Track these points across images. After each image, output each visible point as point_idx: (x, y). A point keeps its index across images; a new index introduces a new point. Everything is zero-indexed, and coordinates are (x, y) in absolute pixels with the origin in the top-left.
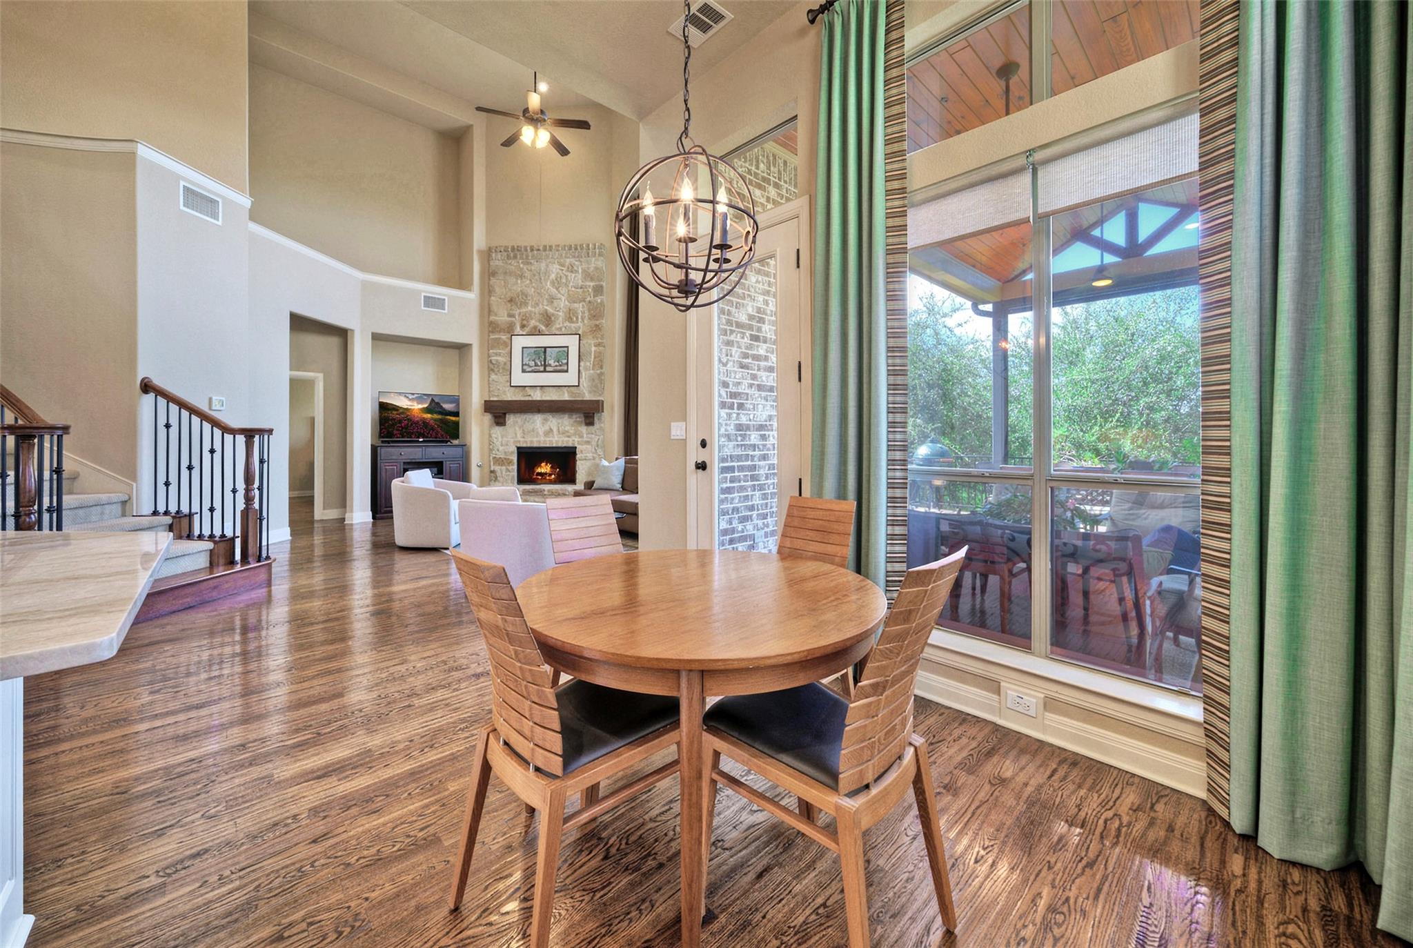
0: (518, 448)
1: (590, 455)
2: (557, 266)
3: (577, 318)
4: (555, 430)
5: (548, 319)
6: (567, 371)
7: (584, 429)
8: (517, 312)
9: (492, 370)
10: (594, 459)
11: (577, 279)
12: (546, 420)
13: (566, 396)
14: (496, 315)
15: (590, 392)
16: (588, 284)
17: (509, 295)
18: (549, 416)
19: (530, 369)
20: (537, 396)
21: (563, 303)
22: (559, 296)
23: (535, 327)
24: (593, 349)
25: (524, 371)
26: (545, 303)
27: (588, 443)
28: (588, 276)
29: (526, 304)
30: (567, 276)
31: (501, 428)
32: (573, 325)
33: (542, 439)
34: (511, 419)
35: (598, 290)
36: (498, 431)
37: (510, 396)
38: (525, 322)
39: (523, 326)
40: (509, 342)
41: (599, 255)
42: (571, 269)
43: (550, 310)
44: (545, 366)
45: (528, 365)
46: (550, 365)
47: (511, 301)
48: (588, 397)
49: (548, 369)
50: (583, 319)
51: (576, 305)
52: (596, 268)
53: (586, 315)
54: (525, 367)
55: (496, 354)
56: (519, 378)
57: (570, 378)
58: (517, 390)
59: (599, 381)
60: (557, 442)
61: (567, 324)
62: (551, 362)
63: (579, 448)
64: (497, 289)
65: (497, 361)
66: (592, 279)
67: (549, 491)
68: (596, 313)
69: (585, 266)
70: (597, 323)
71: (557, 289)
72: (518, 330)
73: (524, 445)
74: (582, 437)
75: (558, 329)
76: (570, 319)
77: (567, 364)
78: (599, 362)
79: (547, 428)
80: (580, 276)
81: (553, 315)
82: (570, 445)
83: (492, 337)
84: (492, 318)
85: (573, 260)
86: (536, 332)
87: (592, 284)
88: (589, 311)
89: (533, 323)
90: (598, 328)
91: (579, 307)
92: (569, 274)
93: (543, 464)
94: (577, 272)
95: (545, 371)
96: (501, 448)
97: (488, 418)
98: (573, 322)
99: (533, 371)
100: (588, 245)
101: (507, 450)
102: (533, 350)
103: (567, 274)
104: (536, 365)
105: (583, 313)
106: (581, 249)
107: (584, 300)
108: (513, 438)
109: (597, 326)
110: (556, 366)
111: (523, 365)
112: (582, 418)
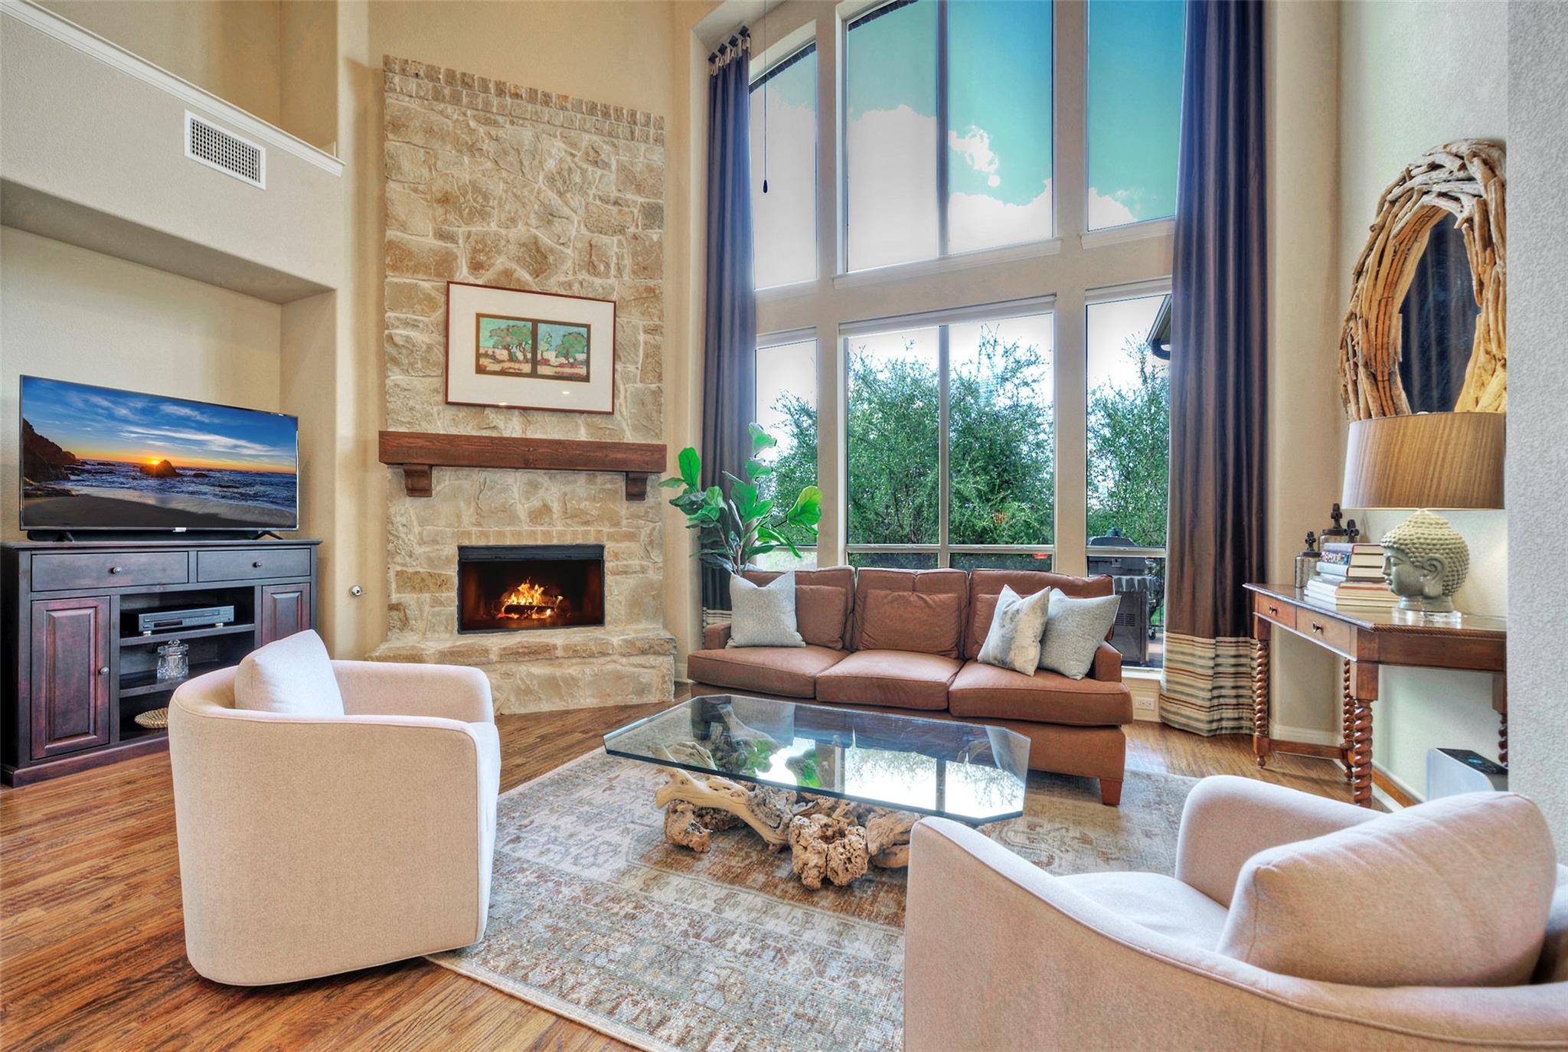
0: (461, 549)
1: (635, 563)
2: (559, 144)
3: (607, 266)
4: (556, 507)
5: (539, 259)
6: (586, 379)
7: (624, 508)
8: (461, 231)
9: (395, 361)
10: (643, 570)
11: (608, 182)
12: (534, 486)
13: (581, 433)
14: (404, 227)
15: (635, 428)
16: (630, 196)
17: (439, 185)
18: (540, 476)
19: (497, 367)
20: (513, 428)
21: (574, 229)
22: (566, 211)
23: (508, 273)
24: (642, 337)
25: (480, 370)
26: (533, 221)
27: (631, 537)
28: (629, 178)
29: (483, 214)
30: (584, 172)
31: (421, 502)
32: (598, 281)
33: (526, 528)
34: (444, 481)
35: (653, 215)
36: (408, 509)
37: (443, 424)
38: (482, 258)
39: (476, 267)
40: (442, 299)
41: (656, 141)
42: (594, 158)
43: (546, 239)
44: (535, 362)
45: (493, 357)
46: (546, 362)
47: (445, 200)
48: (630, 437)
49: (542, 370)
50: (619, 270)
51: (604, 238)
52: (650, 169)
53: (628, 261)
54: (483, 361)
55: (407, 324)
56: (466, 385)
57: (594, 395)
58: (463, 413)
59: (652, 405)
60: (562, 534)
61: (584, 275)
62: (551, 356)
63: (610, 547)
64: (406, 166)
65: (408, 339)
66: (639, 189)
67: (566, 648)
68: (648, 264)
69: (625, 158)
70: (651, 283)
71: (561, 194)
72: (463, 272)
73: (482, 543)
74: (617, 524)
75: (561, 284)
76: (591, 267)
77: (587, 362)
78: (654, 365)
79: (536, 503)
80: (613, 177)
81: (552, 250)
82: (591, 541)
83: (393, 278)
84: (392, 234)
85: (597, 139)
86: (504, 284)
87: (641, 200)
88: (635, 254)
89: (501, 263)
90: (652, 295)
91: (611, 244)
92: (589, 168)
93: (523, 587)
94: (606, 165)
95: (534, 374)
96: (419, 550)
97: (382, 476)
98: (597, 274)
99: (503, 373)
100: (633, 114)
101: (434, 555)
102: (504, 324)
103: (585, 166)
104: (512, 358)
105: (620, 257)
106: (618, 119)
107: (622, 230)
108: (450, 526)
109: (650, 290)
110: (561, 365)
111: (478, 356)
112: (620, 484)
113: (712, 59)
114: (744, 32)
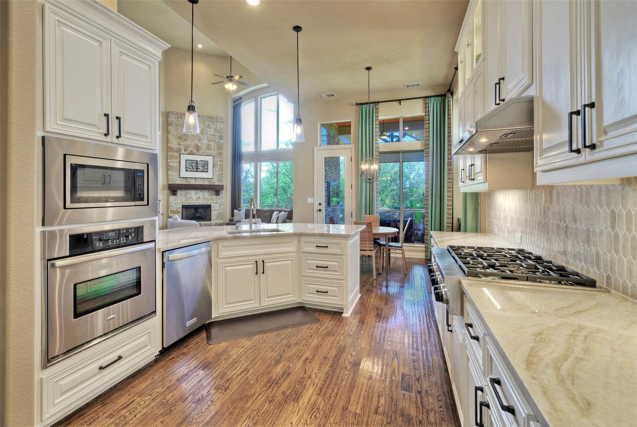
0: (182, 205)
1: (217, 208)
2: (202, 124)
3: (212, 148)
4: (201, 197)
5: (198, 148)
6: (207, 172)
7: (214, 197)
8: (182, 143)
9: (170, 169)
10: (219, 210)
11: (212, 131)
12: (197, 193)
13: (206, 183)
14: (172, 143)
15: (217, 181)
16: (216, 134)
17: (178, 135)
18: (198, 191)
19: (190, 170)
20: (193, 182)
21: (205, 141)
22: (203, 138)
23: (192, 151)
24: (219, 163)
25: (186, 171)
26: (197, 141)
27: (217, 203)
28: (216, 130)
29: (187, 140)
30: (207, 130)
31: (175, 197)
32: (210, 152)
33: (195, 201)
34: (179, 192)
35: (221, 137)
36: (172, 198)
37: (179, 182)
38: (187, 148)
39: (185, 150)
40: (179, 157)
41: (222, 122)
42: (209, 127)
43: (199, 144)
44: (197, 169)
45: (189, 168)
46: (199, 169)
47: (179, 138)
48: (216, 183)
49: (199, 170)
50: (214, 150)
52: (220, 128)
53: (216, 148)
54: (187, 169)
55: (172, 162)
56: (184, 174)
57: (209, 175)
58: (183, 179)
59: (221, 177)
60: (202, 203)
61: (207, 151)
62: (200, 167)
63: (212, 205)
64: (172, 131)
65: (172, 165)
66: (218, 132)
67: (204, 224)
68: (220, 147)
69: (215, 126)
70: (221, 151)
71: (202, 135)
72: (183, 151)
73: (187, 204)
74: (214, 201)
75: (202, 153)
76: (208, 149)
77: (208, 168)
78: (221, 168)
79: (197, 196)
80: (213, 130)
81: (200, 146)
82: (209, 204)
83: (170, 153)
84: (169, 145)
85: (210, 123)
86: (191, 153)
87: (218, 134)
88: (217, 146)
89: (190, 149)
90: (221, 154)
91: (212, 144)
92: (208, 129)
94: (211, 128)
95: (197, 171)
96: (174, 206)
97: (166, 192)
98: (210, 150)
99: (191, 171)
100: (217, 118)
101: (177, 207)
102: (191, 161)
103: (207, 128)
104: (193, 168)
105: (214, 146)
106: (214, 119)
107: (215, 141)
108: (180, 201)
109: (220, 153)
110: (202, 169)
111: (186, 168)
112: (214, 192)
113: (234, 102)
114: (241, 98)
